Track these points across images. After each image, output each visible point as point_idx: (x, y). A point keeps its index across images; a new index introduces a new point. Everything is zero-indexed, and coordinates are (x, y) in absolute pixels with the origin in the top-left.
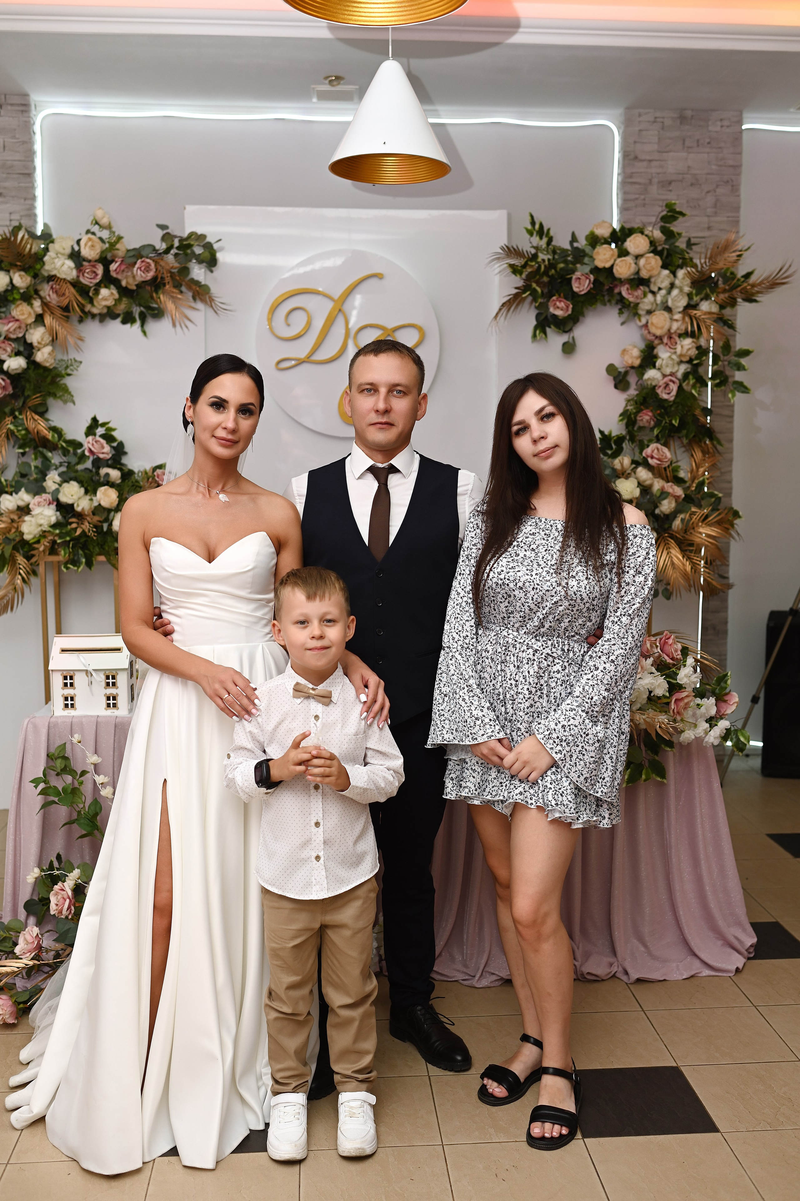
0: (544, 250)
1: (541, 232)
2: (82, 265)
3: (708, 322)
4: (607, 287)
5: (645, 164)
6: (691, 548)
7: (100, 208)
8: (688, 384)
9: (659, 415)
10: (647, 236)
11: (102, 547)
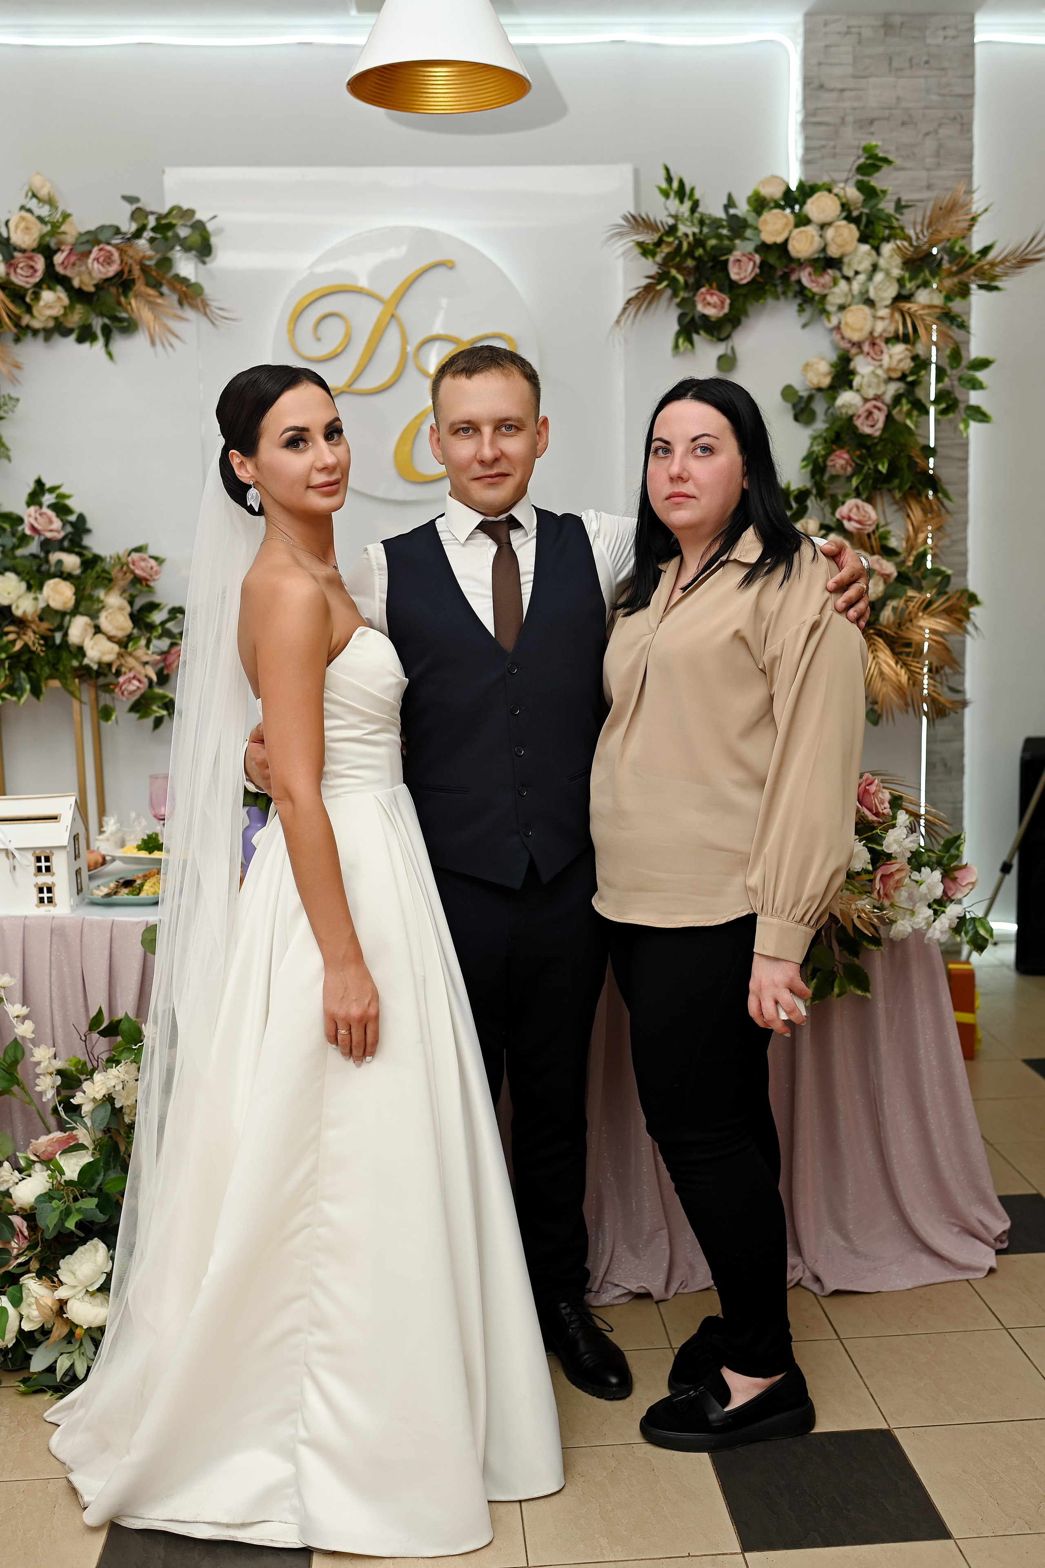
0: (687, 220)
1: (681, 193)
2: (12, 257)
3: (929, 319)
4: (779, 273)
5: (835, 95)
6: (908, 650)
7: (39, 174)
8: (900, 411)
9: (860, 457)
10: (836, 195)
11: (54, 666)
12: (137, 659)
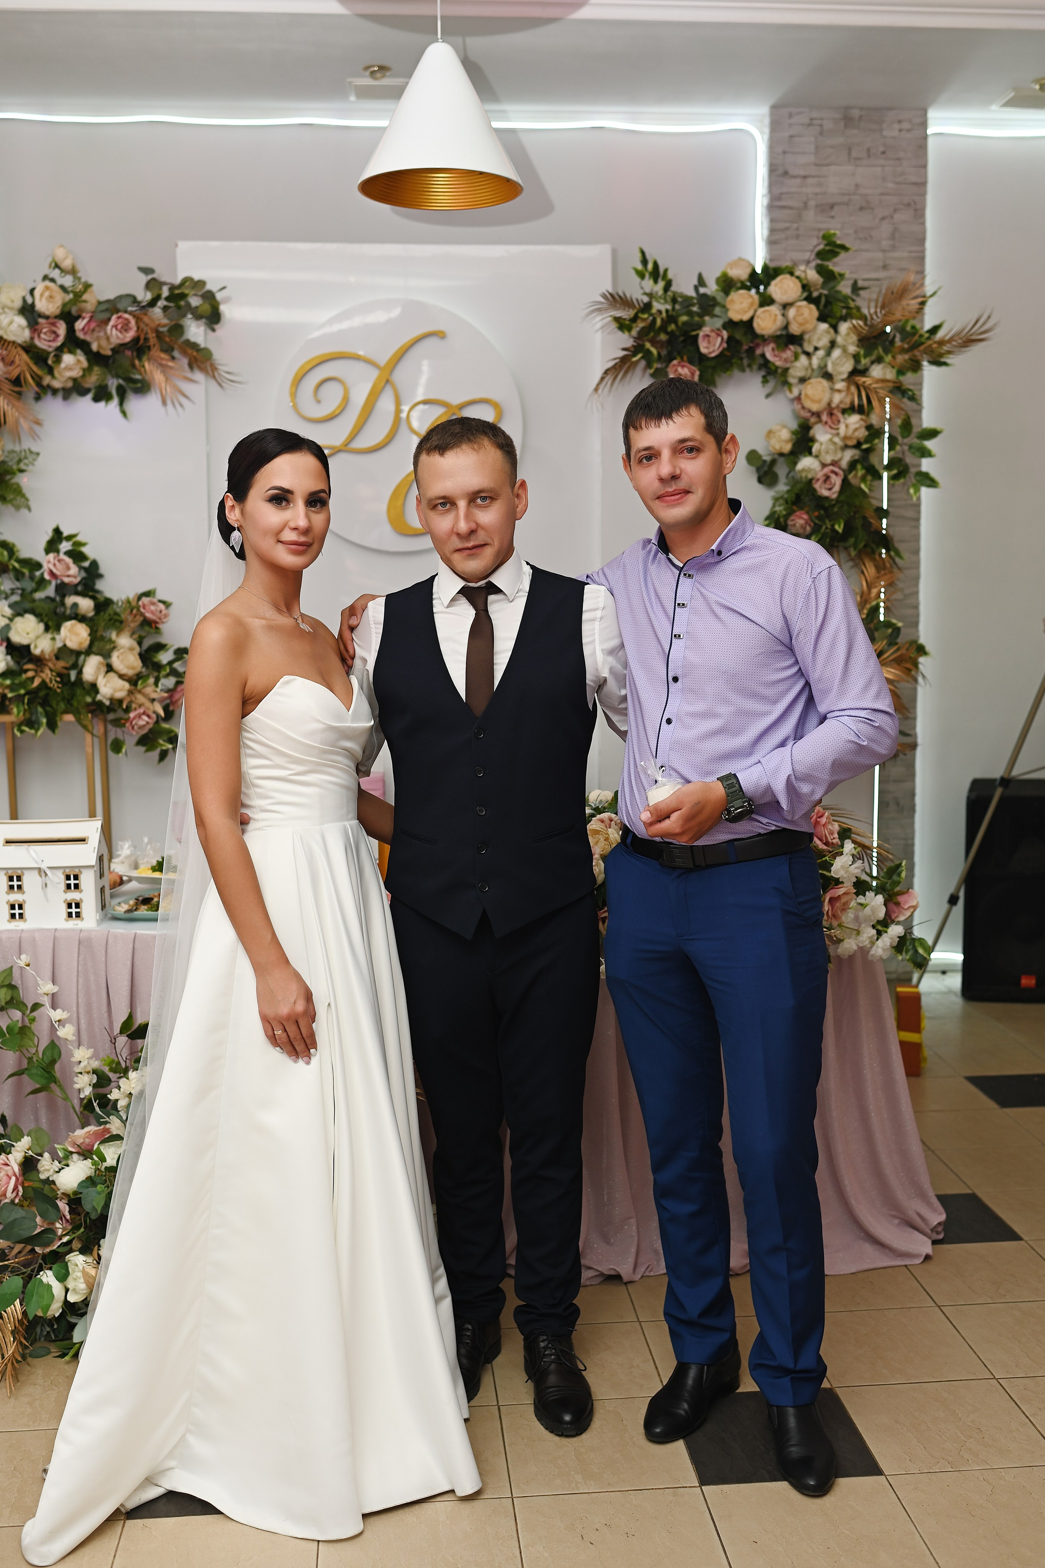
0: (660, 297)
1: (656, 274)
2: (37, 323)
3: (882, 392)
4: (745, 347)
5: (798, 181)
7: (62, 246)
8: (856, 475)
9: (818, 518)
10: (798, 277)
11: (69, 702)
12: (145, 696)
